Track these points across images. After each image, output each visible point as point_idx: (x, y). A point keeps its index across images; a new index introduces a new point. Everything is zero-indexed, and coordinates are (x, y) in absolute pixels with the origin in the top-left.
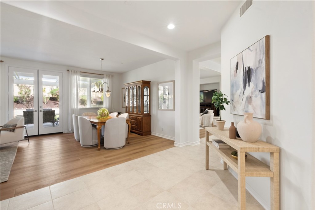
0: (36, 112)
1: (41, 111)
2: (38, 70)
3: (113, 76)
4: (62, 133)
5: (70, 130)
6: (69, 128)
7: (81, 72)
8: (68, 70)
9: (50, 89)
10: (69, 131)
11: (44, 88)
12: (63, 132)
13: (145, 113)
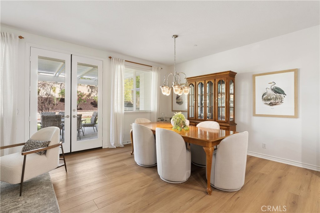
0: (68, 118)
1: (74, 117)
2: (71, 55)
3: (162, 69)
4: (101, 148)
5: (113, 144)
6: (111, 142)
7: (126, 61)
8: (110, 58)
9: (60, 89)
10: (111, 145)
11: (55, 88)
12: (103, 148)
13: (231, 120)
